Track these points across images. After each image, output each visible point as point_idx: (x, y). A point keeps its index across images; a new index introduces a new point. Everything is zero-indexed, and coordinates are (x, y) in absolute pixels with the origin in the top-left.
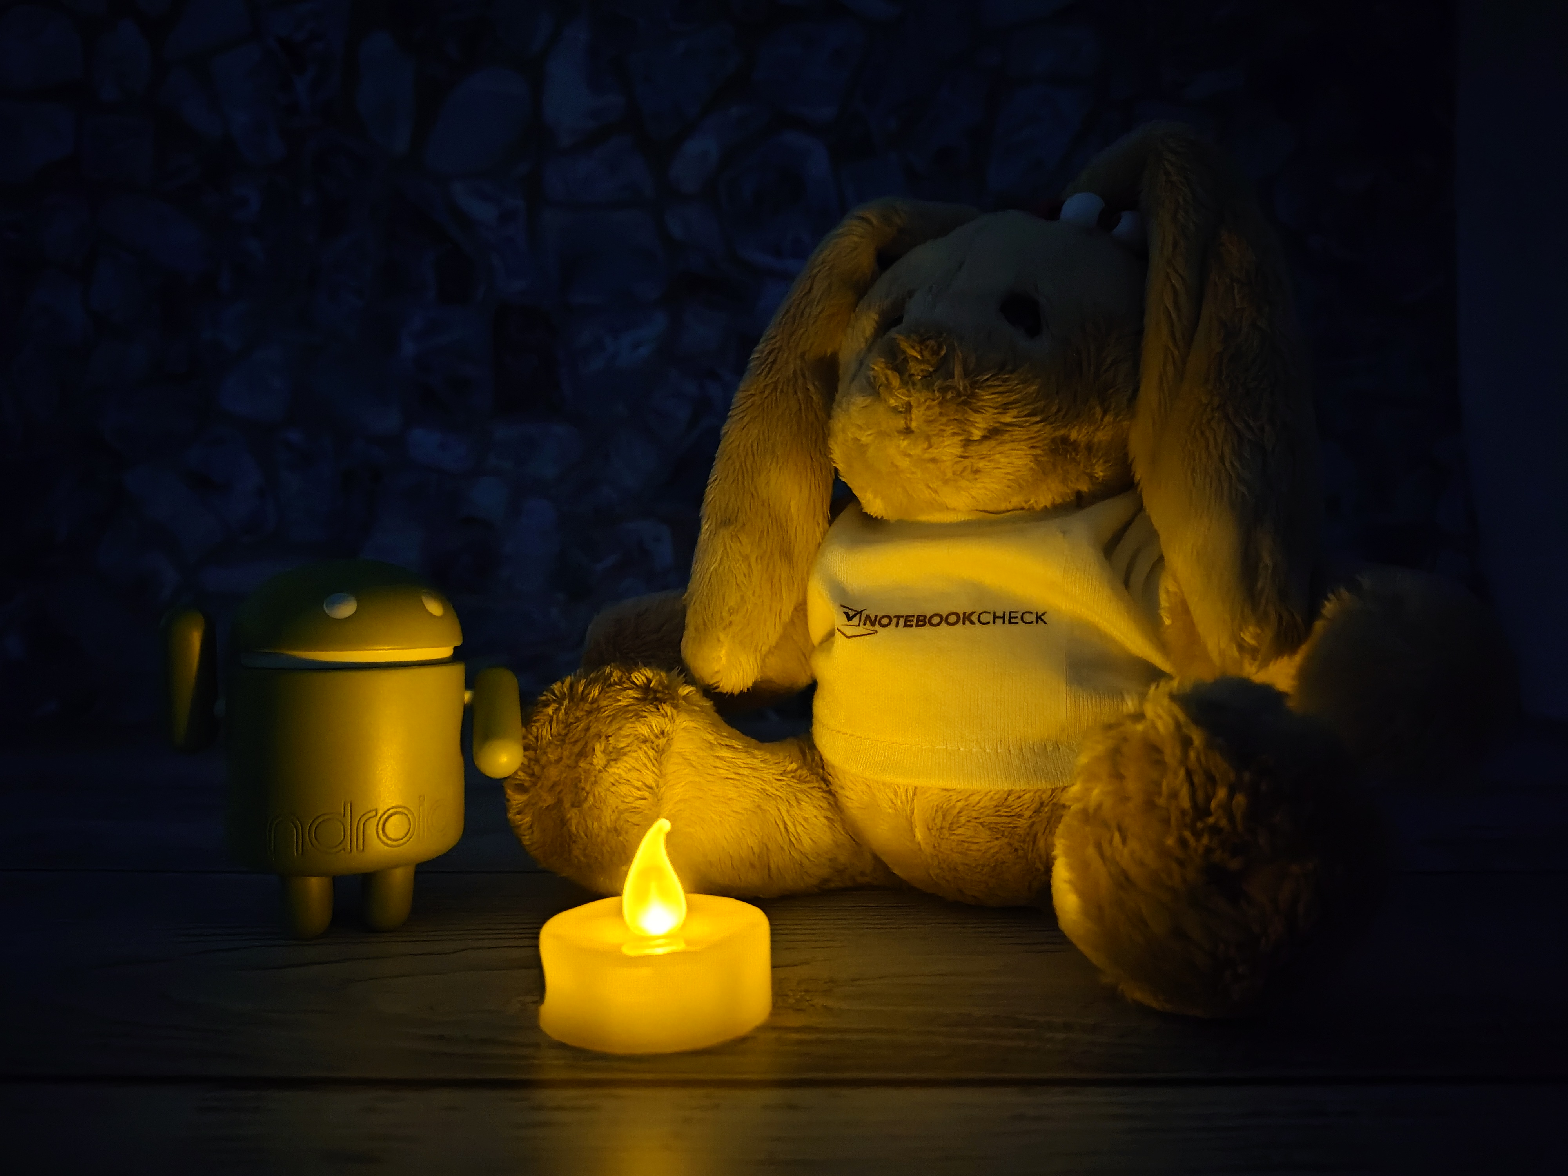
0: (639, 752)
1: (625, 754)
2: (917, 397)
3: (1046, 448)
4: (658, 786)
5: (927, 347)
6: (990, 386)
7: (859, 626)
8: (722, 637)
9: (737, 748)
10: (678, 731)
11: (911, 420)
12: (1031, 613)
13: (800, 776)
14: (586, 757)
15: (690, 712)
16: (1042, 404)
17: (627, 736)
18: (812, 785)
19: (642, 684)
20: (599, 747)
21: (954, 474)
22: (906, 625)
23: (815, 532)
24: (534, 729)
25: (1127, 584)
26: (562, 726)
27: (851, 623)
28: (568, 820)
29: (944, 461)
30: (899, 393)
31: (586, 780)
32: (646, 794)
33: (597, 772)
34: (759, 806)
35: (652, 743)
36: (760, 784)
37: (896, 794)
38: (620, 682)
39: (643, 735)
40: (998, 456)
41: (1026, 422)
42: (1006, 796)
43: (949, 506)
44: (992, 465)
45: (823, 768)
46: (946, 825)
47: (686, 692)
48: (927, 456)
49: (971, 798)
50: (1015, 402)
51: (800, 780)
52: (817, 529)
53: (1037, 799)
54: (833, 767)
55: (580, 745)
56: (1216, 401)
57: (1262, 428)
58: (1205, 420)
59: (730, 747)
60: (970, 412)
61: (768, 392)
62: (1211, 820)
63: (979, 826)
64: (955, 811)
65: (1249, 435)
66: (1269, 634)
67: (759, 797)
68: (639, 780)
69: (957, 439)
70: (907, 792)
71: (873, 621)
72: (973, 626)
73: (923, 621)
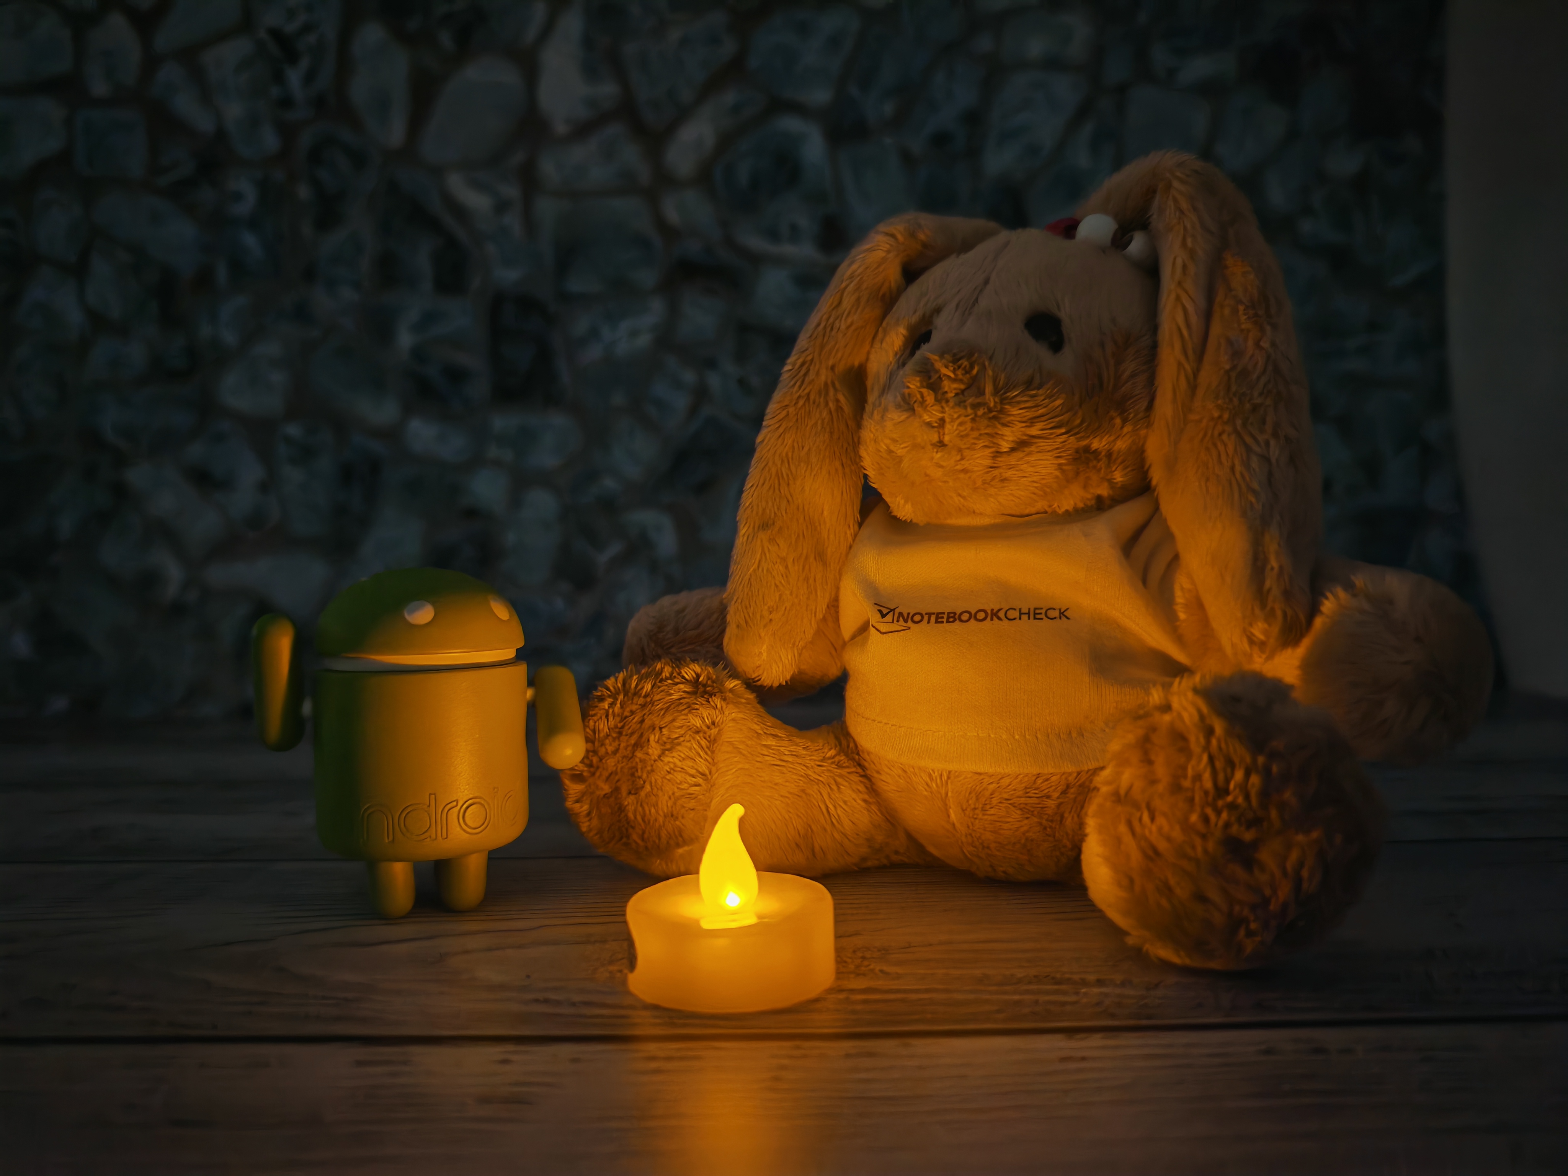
0: (693, 741)
1: (679, 744)
2: (950, 412)
3: (1071, 457)
4: (710, 773)
5: (959, 367)
6: (1019, 402)
7: (893, 622)
8: (763, 634)
9: (780, 737)
10: (727, 722)
11: (944, 434)
12: (1055, 609)
13: (839, 762)
14: (642, 747)
15: (737, 704)
16: (1065, 417)
18: (849, 770)
19: (692, 678)
20: (653, 739)
21: (984, 482)
22: (937, 622)
23: (846, 533)
24: (591, 723)
25: (1144, 581)
26: (618, 719)
27: (885, 619)
28: (626, 806)
29: (975, 472)
30: (933, 410)
31: (643, 769)
32: (700, 780)
33: (653, 762)
34: (803, 791)
35: (705, 733)
36: (803, 769)
37: (930, 775)
38: (671, 677)
39: (695, 726)
40: (1024, 466)
41: (1051, 434)
42: (1034, 778)
43: (977, 511)
44: (1020, 474)
45: (858, 754)
46: (979, 805)
47: (732, 686)
48: (959, 467)
49: (1002, 781)
50: (1042, 416)
51: (839, 766)
53: (1064, 781)
54: (869, 753)
55: (635, 737)
56: (1226, 416)
57: (1267, 443)
58: (1216, 433)
59: (775, 736)
60: (999, 426)
61: (801, 403)
62: (1230, 799)
63: (1010, 806)
64: (987, 793)
65: (1256, 448)
66: (1276, 629)
67: (804, 783)
68: (693, 768)
69: (988, 452)
70: (941, 776)
71: (906, 618)
72: (1000, 622)
73: (953, 617)
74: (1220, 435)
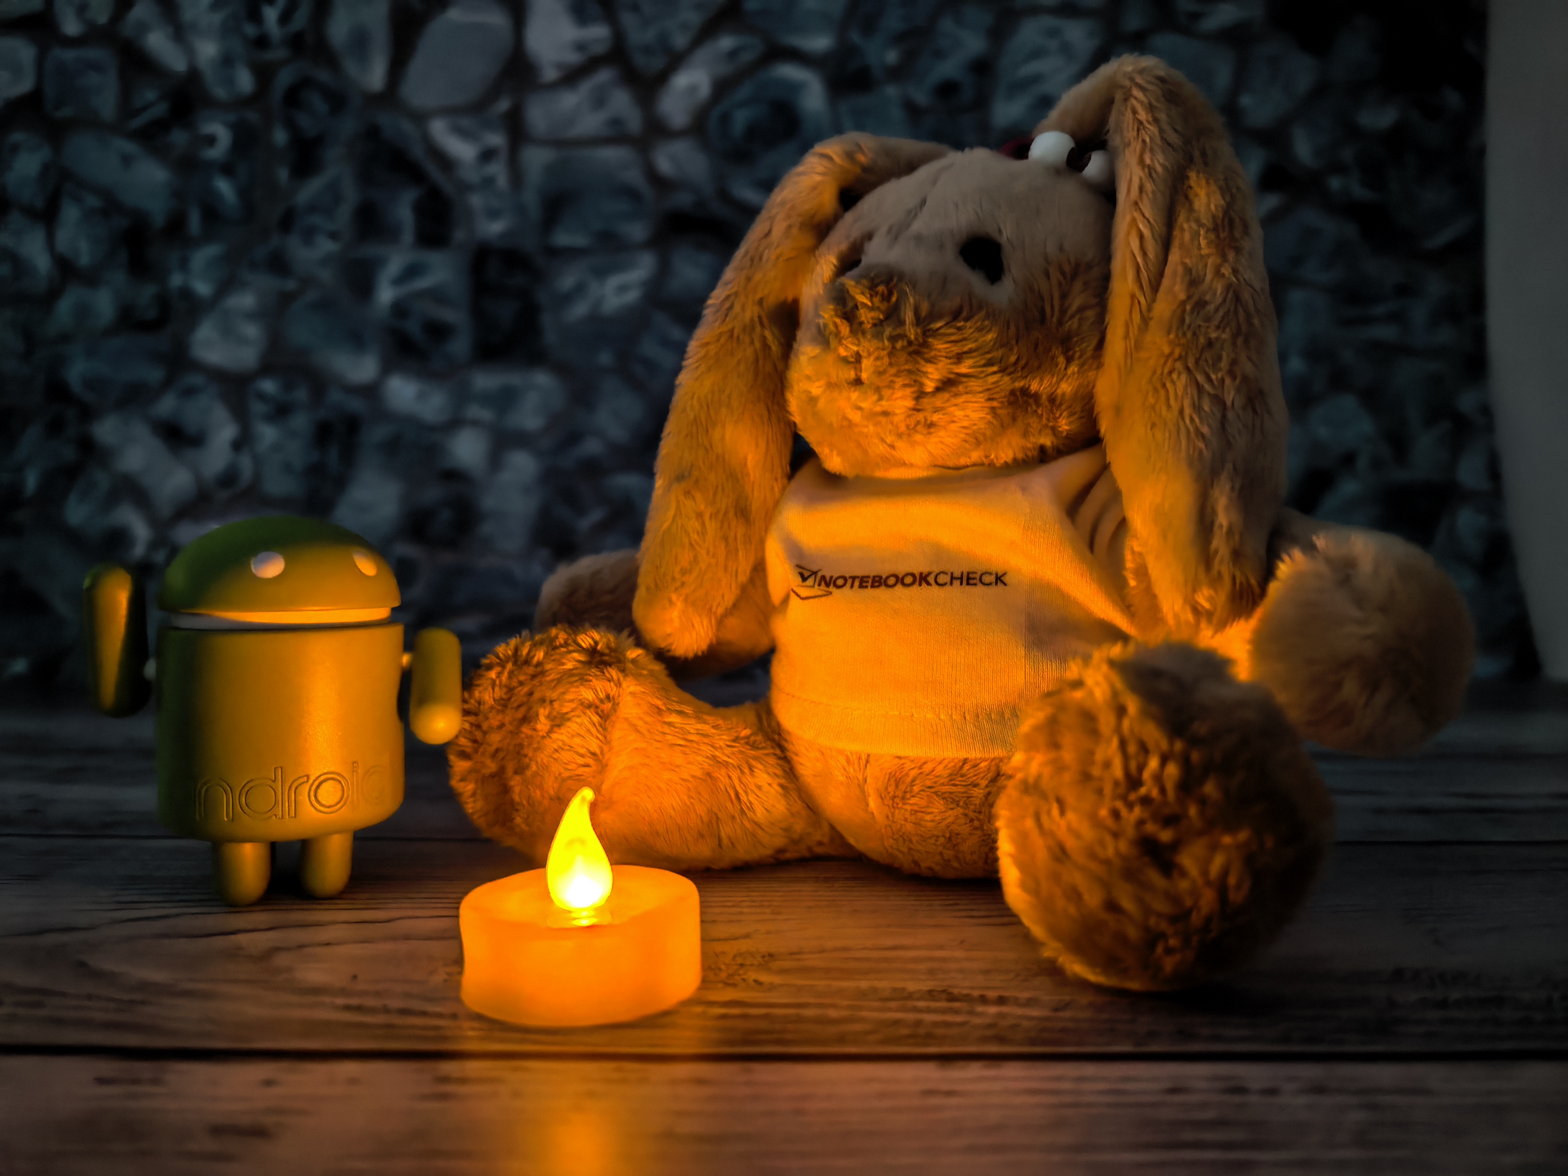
0: (583, 717)
1: (569, 719)
2: (867, 346)
3: (1006, 400)
4: (602, 753)
5: (877, 293)
6: (944, 335)
7: (814, 587)
8: (674, 597)
9: (687, 714)
10: (624, 695)
11: (861, 371)
12: (990, 574)
13: (755, 742)
14: (529, 722)
15: (637, 677)
16: (998, 354)
17: (572, 701)
18: (766, 752)
19: (589, 646)
20: (543, 712)
21: (908, 427)
22: (861, 586)
23: (772, 488)
24: (477, 694)
25: (1091, 546)
26: (505, 690)
27: (806, 583)
28: (511, 788)
29: (896, 414)
30: (849, 343)
31: (530, 745)
32: (590, 761)
33: (539, 739)
34: (709, 774)
35: (597, 707)
36: (710, 750)
37: (848, 761)
38: (566, 644)
39: (587, 700)
40: (952, 409)
41: (982, 372)
42: (960, 764)
43: (907, 462)
44: (948, 418)
45: (780, 734)
46: (900, 793)
47: (635, 655)
48: (878, 409)
49: (925, 766)
50: (971, 351)
51: (754, 746)
52: (775, 485)
53: (993, 768)
54: (789, 733)
55: (523, 710)
56: (1177, 351)
57: (1222, 381)
58: (1166, 371)
59: (680, 713)
60: (923, 362)
61: (723, 340)
62: (1143, 790)
63: (933, 795)
64: (909, 779)
65: (1207, 387)
66: (1222, 597)
67: (709, 765)
68: (583, 747)
69: (908, 391)
70: (860, 758)
71: (828, 581)
72: (929, 587)
73: (878, 582)
74: (1170, 373)
